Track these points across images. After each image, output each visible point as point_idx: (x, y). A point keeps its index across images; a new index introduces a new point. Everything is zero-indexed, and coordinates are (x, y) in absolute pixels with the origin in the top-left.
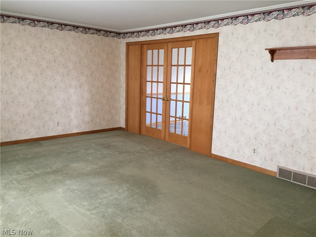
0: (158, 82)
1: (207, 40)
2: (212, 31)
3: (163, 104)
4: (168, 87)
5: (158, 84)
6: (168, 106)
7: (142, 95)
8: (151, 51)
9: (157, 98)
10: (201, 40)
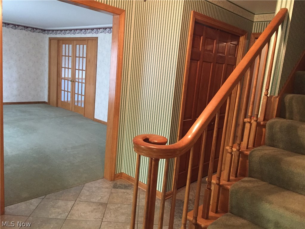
0: (68, 68)
1: (92, 41)
2: (94, 35)
3: (71, 84)
4: (74, 73)
5: (68, 70)
6: (74, 86)
7: (59, 77)
8: (64, 45)
9: (68, 80)
10: (89, 41)
